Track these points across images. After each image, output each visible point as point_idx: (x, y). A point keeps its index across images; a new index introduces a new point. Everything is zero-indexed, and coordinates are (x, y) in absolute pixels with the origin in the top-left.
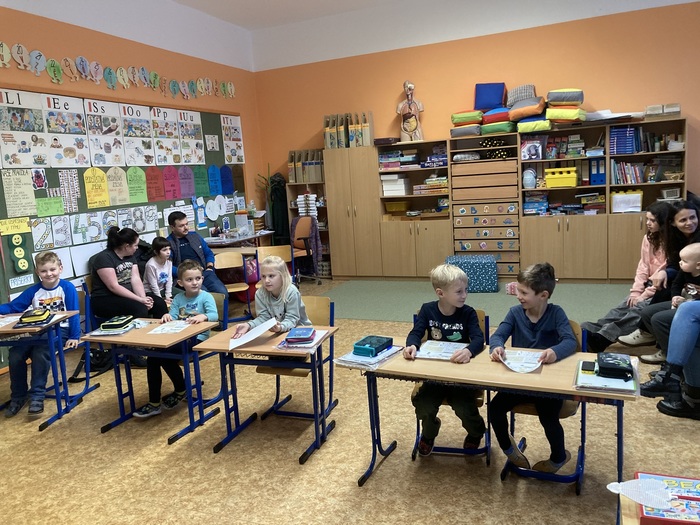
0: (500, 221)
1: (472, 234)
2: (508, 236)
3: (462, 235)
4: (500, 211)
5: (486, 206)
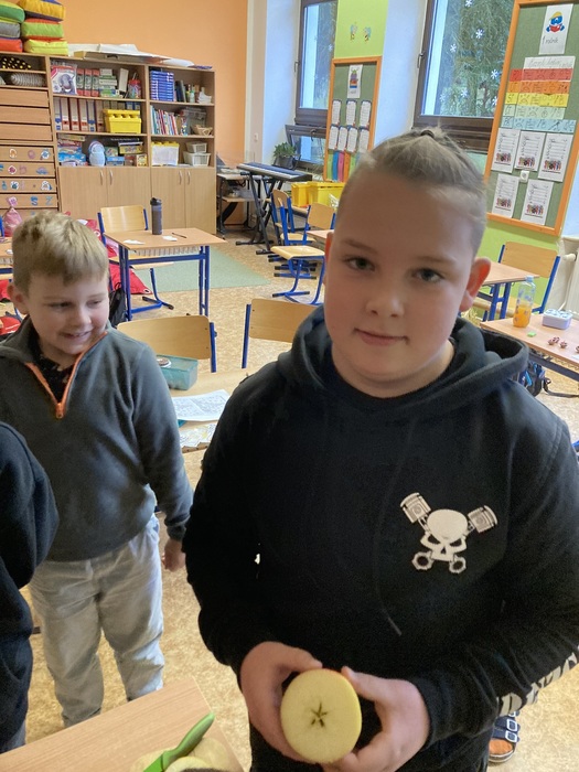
0: (32, 170)
2: (43, 190)
4: (31, 157)
5: (12, 149)
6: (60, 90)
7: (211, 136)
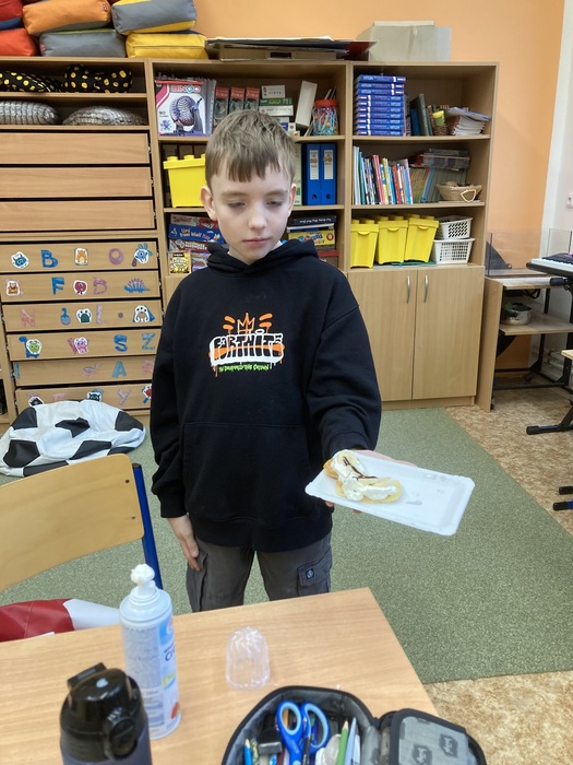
0: (117, 284)
1: (50, 317)
2: (138, 322)
3: (25, 320)
4: (114, 261)
5: (80, 248)
6: (173, 128)
7: (478, 203)
